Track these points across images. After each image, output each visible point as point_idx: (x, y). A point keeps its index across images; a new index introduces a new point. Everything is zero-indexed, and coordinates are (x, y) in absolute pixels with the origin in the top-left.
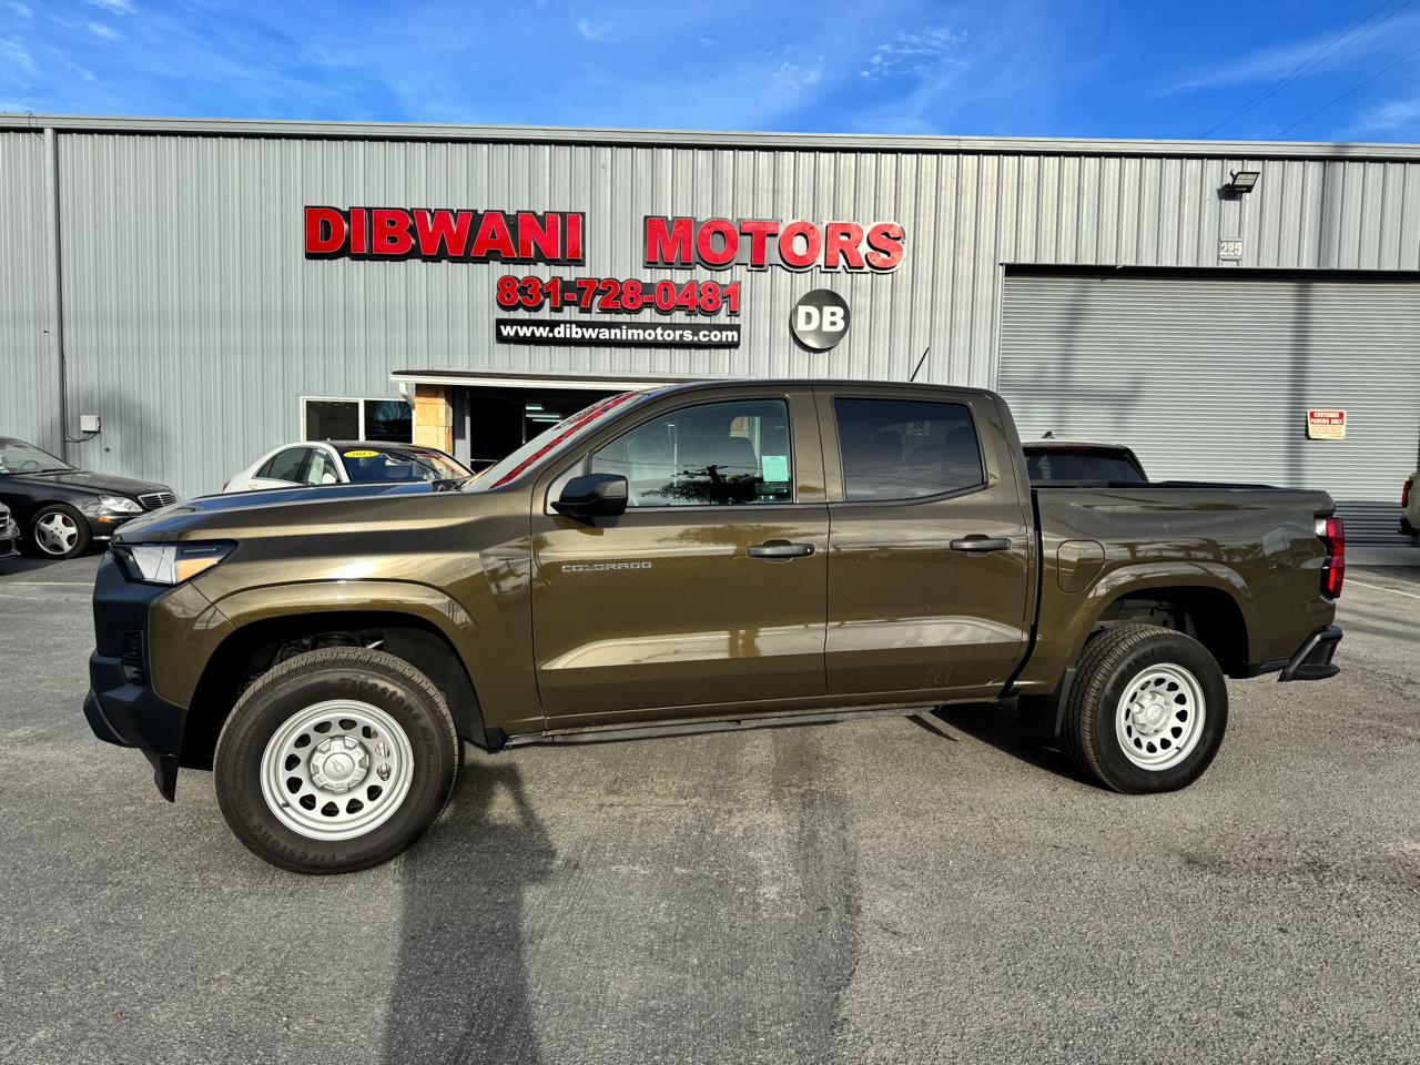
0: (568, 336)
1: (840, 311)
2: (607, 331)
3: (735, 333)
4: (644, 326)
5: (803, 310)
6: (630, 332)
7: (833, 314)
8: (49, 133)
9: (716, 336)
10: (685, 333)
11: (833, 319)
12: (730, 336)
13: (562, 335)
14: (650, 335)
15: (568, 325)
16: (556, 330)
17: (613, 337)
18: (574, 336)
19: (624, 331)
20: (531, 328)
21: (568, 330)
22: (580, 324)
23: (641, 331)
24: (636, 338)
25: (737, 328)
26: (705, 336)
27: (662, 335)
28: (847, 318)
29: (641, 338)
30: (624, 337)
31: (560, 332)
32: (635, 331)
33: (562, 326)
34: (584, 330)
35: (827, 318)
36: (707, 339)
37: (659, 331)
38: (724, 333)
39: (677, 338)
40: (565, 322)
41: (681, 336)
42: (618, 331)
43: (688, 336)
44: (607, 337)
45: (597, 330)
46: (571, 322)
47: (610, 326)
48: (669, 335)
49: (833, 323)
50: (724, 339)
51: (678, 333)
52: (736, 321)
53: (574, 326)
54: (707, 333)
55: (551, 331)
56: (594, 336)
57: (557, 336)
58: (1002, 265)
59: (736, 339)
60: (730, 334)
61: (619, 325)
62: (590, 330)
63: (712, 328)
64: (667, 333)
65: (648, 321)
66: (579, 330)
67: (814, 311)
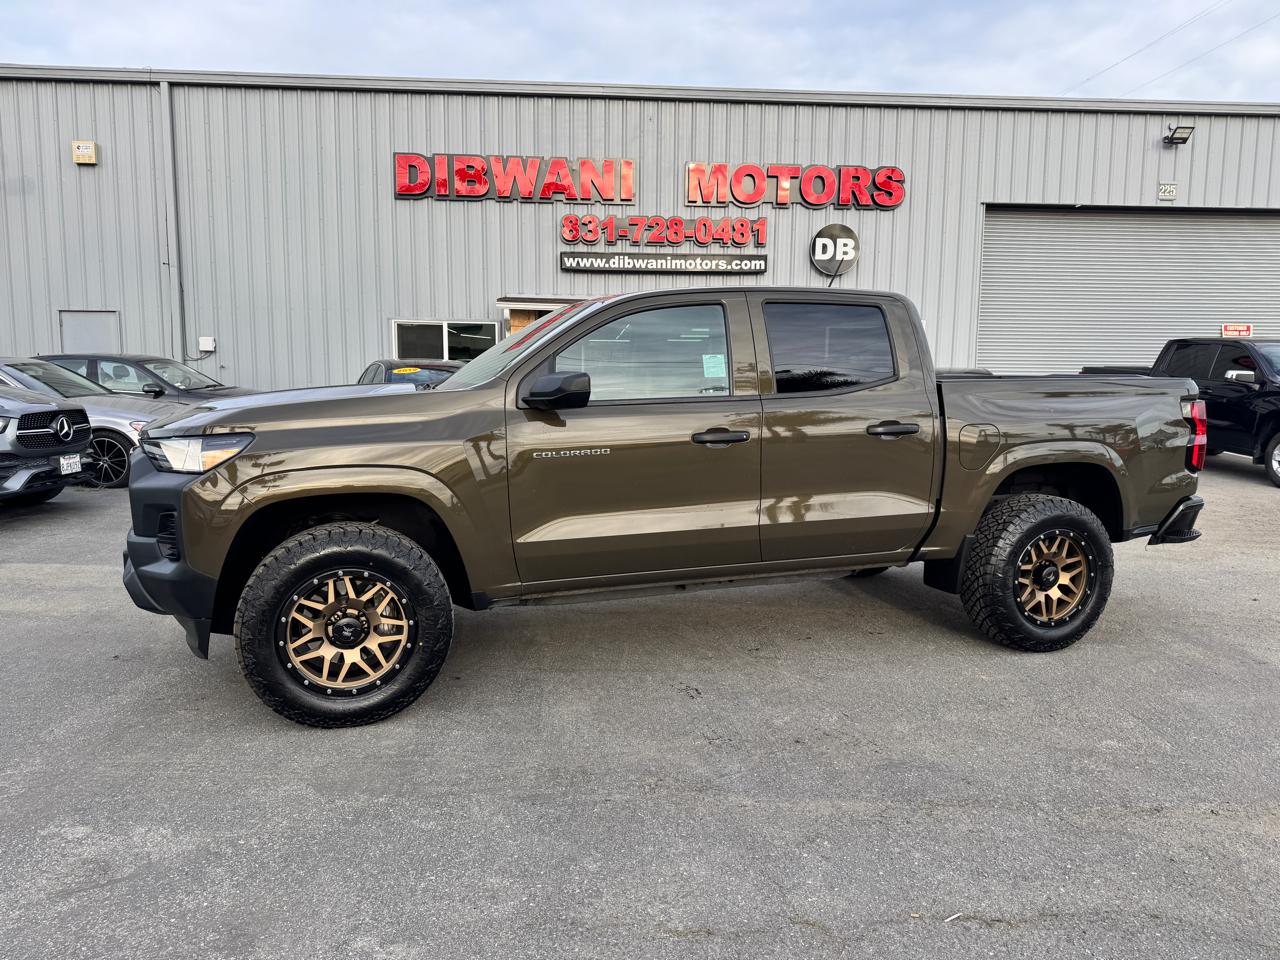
0: (622, 266)
1: (851, 242)
2: (654, 261)
3: (763, 262)
4: (685, 257)
5: (820, 242)
6: (674, 262)
7: (845, 245)
8: (164, 86)
9: (746, 265)
10: (720, 263)
11: (845, 249)
12: (758, 264)
13: (616, 266)
14: (690, 265)
15: (621, 257)
16: (612, 261)
17: (659, 267)
18: (626, 266)
19: (669, 262)
20: (590, 260)
21: (621, 261)
22: (631, 256)
23: (683, 261)
24: (679, 267)
25: (764, 258)
26: (737, 265)
27: (701, 264)
28: (856, 248)
29: (683, 267)
30: (669, 267)
31: (615, 263)
32: (678, 262)
33: (617, 257)
34: (635, 261)
35: (840, 249)
36: (739, 267)
37: (698, 261)
38: (753, 262)
39: (714, 267)
40: (619, 254)
41: (717, 265)
42: (664, 261)
43: (722, 265)
44: (654, 267)
45: (646, 261)
46: (624, 254)
47: (657, 256)
48: (707, 264)
49: (845, 253)
50: (753, 268)
51: (714, 262)
52: (761, 252)
53: (626, 257)
54: (739, 262)
55: (607, 262)
56: (644, 266)
57: (612, 266)
58: (983, 204)
59: (763, 267)
60: (757, 262)
61: (664, 256)
62: (640, 261)
63: (742, 258)
64: (705, 262)
65: (688, 252)
66: (631, 261)
67: (828, 242)
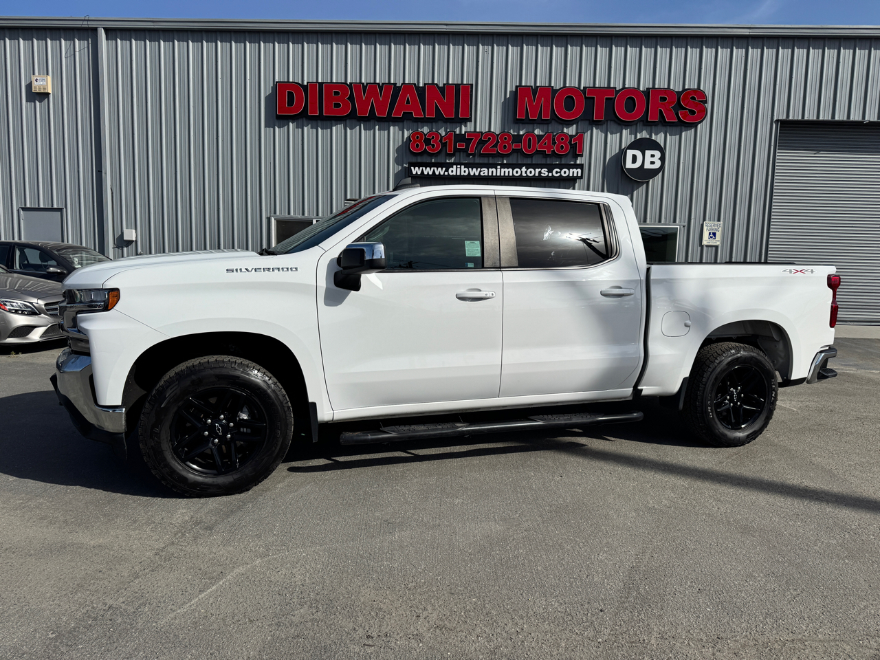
0: (458, 174)
1: (658, 154)
2: (486, 170)
3: (579, 170)
4: (512, 166)
5: (630, 153)
6: (503, 170)
7: (653, 156)
8: (101, 31)
9: (565, 173)
10: (543, 171)
12: (575, 172)
13: (454, 173)
14: (517, 172)
15: (459, 166)
16: (450, 170)
17: (490, 174)
18: (463, 173)
19: (499, 170)
20: (432, 169)
21: (459, 169)
22: (467, 166)
23: (510, 170)
24: (507, 174)
25: (581, 166)
27: (526, 172)
28: (662, 159)
29: (511, 174)
30: (498, 174)
31: (453, 171)
32: (506, 170)
33: (455, 166)
34: (470, 169)
35: (648, 159)
36: (559, 174)
37: (524, 169)
38: (571, 170)
39: (537, 175)
40: (456, 164)
41: (540, 173)
42: (494, 170)
43: (545, 172)
44: (486, 174)
45: (479, 169)
46: (461, 164)
47: (488, 166)
48: (531, 172)
49: (652, 163)
50: (571, 175)
51: (537, 170)
52: (579, 161)
53: (463, 167)
54: (559, 170)
55: (447, 170)
56: (477, 174)
57: (451, 174)
58: (777, 121)
59: (579, 175)
61: (494, 166)
62: (475, 169)
63: (561, 167)
64: (529, 170)
65: (515, 162)
66: (466, 169)
67: (638, 153)
